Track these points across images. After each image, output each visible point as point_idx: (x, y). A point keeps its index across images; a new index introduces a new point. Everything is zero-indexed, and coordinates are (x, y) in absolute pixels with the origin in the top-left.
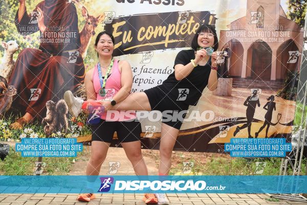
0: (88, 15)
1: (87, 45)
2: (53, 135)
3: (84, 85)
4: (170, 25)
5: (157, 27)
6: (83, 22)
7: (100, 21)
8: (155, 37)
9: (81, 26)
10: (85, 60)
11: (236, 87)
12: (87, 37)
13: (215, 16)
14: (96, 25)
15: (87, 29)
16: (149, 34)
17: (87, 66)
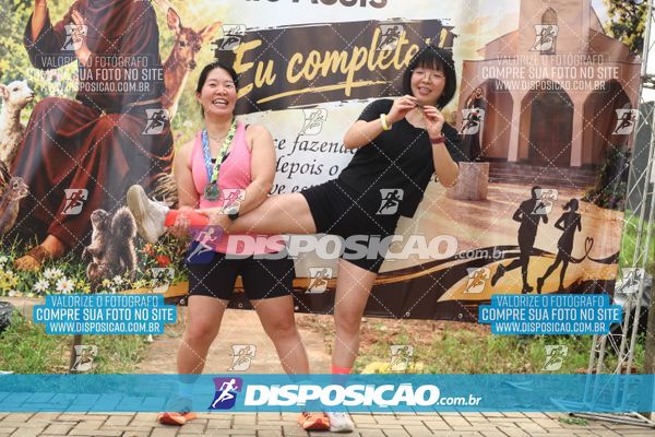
0: (180, 26)
1: (177, 90)
2: (106, 282)
3: (171, 175)
4: (356, 49)
5: (328, 53)
6: (170, 40)
7: (206, 39)
8: (324, 73)
9: (166, 49)
10: (174, 122)
11: (497, 182)
12: (178, 73)
13: (452, 31)
14: (197, 48)
15: (178, 55)
16: (311, 69)
17: (179, 136)
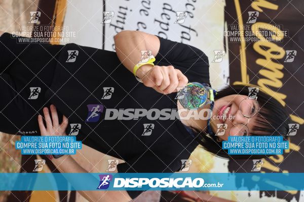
4: (284, 97)
5: (281, 67)
8: (259, 62)
16: (265, 48)
